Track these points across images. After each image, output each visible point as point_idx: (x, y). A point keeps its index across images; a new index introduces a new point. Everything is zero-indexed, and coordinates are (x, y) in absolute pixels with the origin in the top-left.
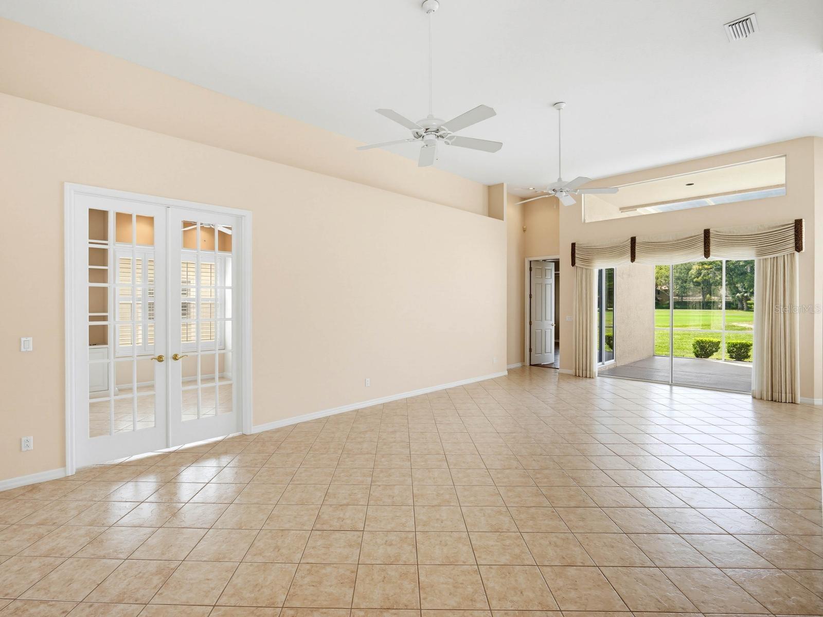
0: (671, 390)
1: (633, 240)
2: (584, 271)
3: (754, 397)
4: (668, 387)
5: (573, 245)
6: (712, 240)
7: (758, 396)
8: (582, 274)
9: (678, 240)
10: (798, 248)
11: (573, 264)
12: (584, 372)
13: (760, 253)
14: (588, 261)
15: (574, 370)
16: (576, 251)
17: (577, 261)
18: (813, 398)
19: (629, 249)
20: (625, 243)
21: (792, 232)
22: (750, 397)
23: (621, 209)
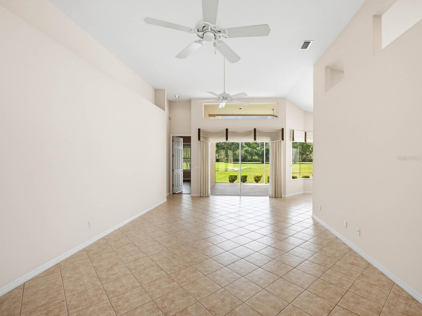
0: (240, 198)
1: (227, 130)
2: (204, 143)
3: (270, 197)
4: (240, 197)
5: (199, 130)
6: (257, 133)
7: (271, 196)
8: (203, 145)
9: (245, 132)
10: (283, 139)
11: (199, 139)
12: (205, 194)
13: (272, 140)
14: (206, 138)
15: (200, 194)
16: (201, 133)
17: (201, 138)
18: (285, 195)
19: (225, 133)
20: (223, 131)
21: (281, 133)
22: (268, 197)
23: (209, 115)
